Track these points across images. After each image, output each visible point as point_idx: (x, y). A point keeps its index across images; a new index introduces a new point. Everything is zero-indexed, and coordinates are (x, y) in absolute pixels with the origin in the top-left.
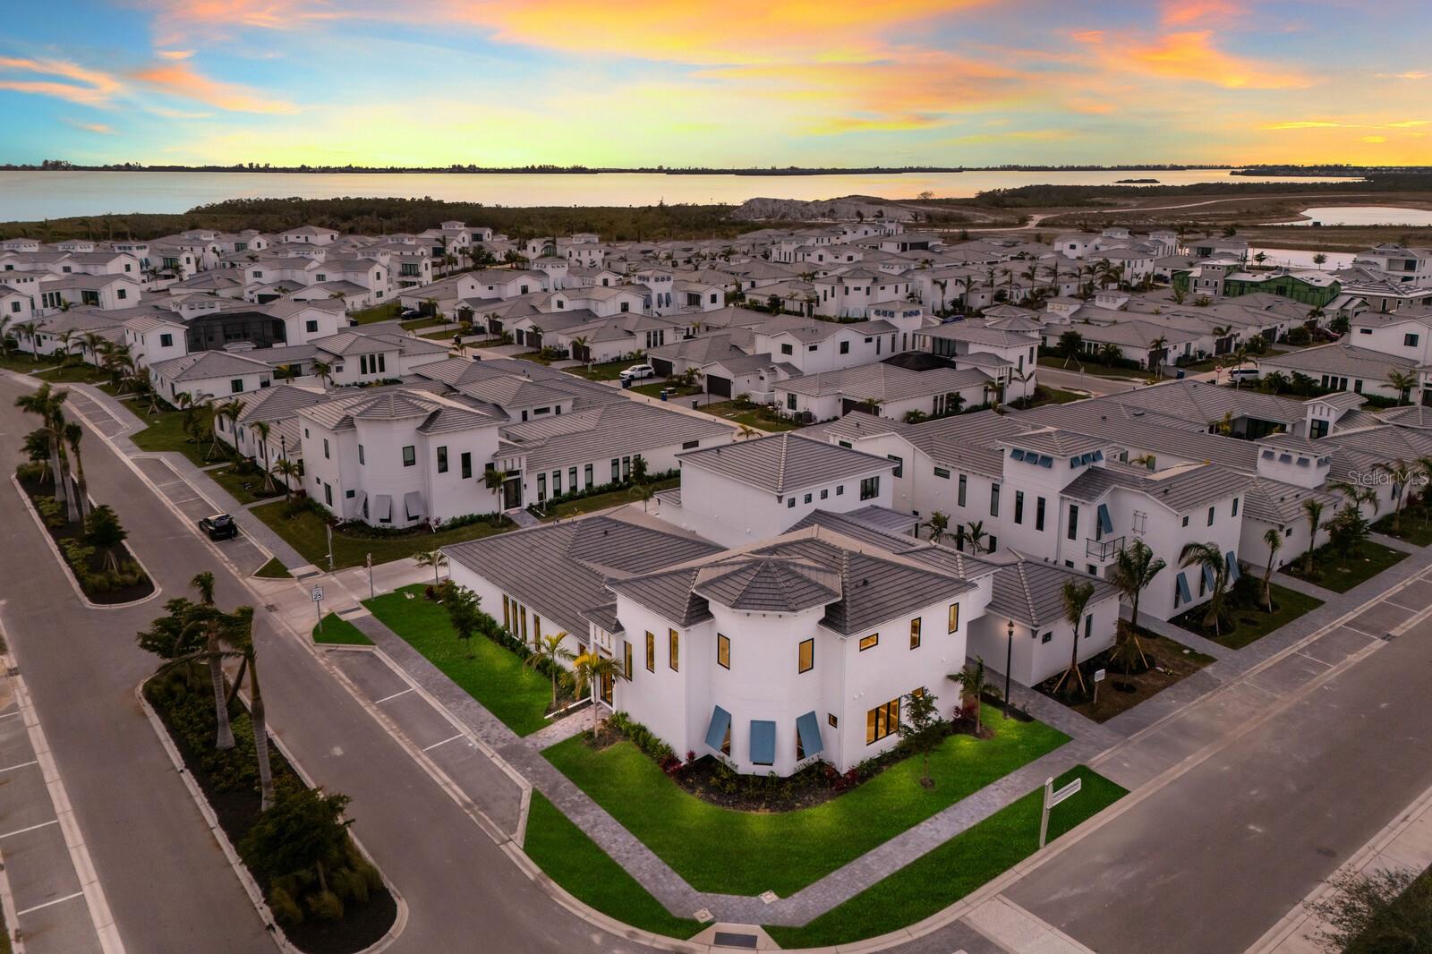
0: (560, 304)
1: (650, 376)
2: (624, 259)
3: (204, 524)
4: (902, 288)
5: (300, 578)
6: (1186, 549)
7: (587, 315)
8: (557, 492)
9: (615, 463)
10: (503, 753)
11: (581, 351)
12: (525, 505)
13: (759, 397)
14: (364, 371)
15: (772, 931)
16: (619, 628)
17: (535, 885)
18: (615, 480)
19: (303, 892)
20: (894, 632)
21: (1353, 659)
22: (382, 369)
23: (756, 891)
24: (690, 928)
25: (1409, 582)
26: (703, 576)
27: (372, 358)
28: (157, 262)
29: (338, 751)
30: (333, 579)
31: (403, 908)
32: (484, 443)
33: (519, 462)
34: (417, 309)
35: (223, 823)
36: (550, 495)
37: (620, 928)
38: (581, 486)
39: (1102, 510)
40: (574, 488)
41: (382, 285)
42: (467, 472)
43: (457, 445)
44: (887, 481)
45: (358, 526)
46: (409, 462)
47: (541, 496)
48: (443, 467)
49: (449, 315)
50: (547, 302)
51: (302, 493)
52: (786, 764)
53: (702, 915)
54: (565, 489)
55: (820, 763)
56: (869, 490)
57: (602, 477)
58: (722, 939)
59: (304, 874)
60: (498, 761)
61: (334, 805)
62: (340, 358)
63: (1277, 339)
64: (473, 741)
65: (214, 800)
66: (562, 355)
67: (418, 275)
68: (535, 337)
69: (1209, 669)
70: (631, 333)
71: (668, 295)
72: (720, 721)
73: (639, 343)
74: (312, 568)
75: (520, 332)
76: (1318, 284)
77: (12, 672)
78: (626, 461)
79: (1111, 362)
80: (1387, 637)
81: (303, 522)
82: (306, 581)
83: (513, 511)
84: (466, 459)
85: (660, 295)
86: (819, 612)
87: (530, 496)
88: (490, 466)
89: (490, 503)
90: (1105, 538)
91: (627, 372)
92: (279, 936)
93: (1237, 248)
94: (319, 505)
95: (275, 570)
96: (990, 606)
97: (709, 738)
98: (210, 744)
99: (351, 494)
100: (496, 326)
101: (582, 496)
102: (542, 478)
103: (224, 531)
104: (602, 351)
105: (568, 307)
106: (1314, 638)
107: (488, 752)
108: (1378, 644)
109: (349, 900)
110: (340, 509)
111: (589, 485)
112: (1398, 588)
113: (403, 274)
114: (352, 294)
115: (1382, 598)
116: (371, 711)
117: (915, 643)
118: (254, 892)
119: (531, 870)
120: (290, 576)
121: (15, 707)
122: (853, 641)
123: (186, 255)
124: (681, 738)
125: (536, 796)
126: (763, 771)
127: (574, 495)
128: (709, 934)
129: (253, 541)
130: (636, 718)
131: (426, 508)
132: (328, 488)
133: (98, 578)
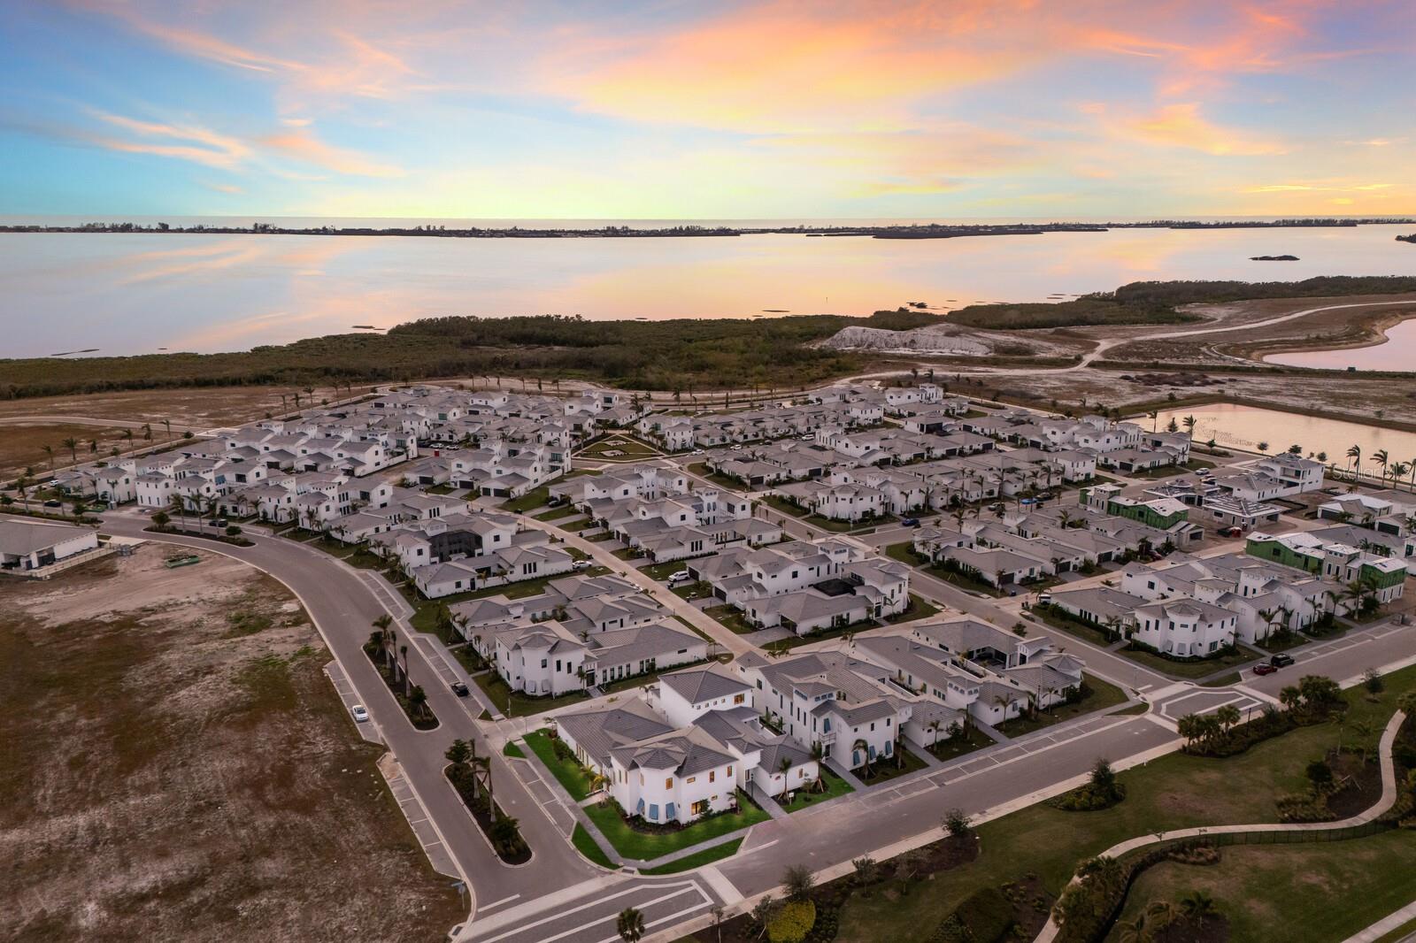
0: (644, 513)
1: (687, 579)
2: (707, 436)
3: (454, 688)
4: (876, 498)
5: (497, 721)
6: (858, 741)
7: (660, 522)
8: (612, 678)
9: (642, 663)
10: (569, 807)
11: (651, 555)
12: (596, 685)
13: (740, 604)
14: (525, 573)
15: (640, 870)
16: (611, 766)
17: (573, 852)
18: (642, 670)
19: (506, 846)
20: (702, 777)
21: (916, 794)
22: (535, 571)
23: (639, 859)
24: (616, 867)
25: (981, 758)
26: (639, 752)
27: (530, 565)
28: (393, 443)
29: (514, 802)
30: (511, 722)
31: (534, 854)
32: (577, 658)
33: (593, 666)
34: (559, 498)
35: (479, 824)
36: (609, 680)
37: (596, 865)
38: (624, 674)
39: (827, 722)
40: (620, 676)
41: (538, 475)
42: (570, 671)
43: (565, 658)
44: (748, 695)
45: (521, 693)
46: (544, 666)
47: (605, 679)
48: (559, 668)
49: (578, 506)
50: (637, 509)
51: (496, 672)
52: (662, 820)
53: (621, 864)
54: (616, 676)
55: (675, 820)
56: (739, 699)
57: (635, 669)
58: (625, 871)
59: (505, 841)
60: (567, 810)
61: (514, 822)
62: (512, 566)
63: (1113, 558)
64: (560, 802)
65: (476, 815)
66: (640, 556)
67: (561, 461)
68: (626, 538)
69: (848, 795)
70: (682, 544)
71: (714, 503)
72: (641, 803)
73: (685, 551)
74: (501, 716)
75: (618, 532)
76: (1162, 514)
77: (396, 760)
78: (648, 661)
79: (973, 581)
80: (942, 785)
81: (497, 688)
82: (499, 723)
83: (591, 688)
84: (569, 665)
85: (709, 504)
86: (675, 768)
87: (599, 680)
88: (580, 668)
89: (578, 684)
90: (829, 733)
91: (672, 577)
92: (499, 858)
93: (1179, 443)
94: (504, 680)
95: (486, 716)
96: (759, 764)
97: (638, 809)
98: (472, 796)
99: (518, 678)
100: (605, 524)
101: (625, 679)
102: (605, 672)
103: (463, 692)
104: (662, 556)
105: (649, 516)
106: (908, 783)
107: (565, 806)
108: (936, 787)
109: (518, 850)
110: (514, 684)
111: (628, 674)
112: (974, 760)
113: (551, 460)
114: (518, 484)
115: (959, 766)
116: (525, 787)
117: (712, 780)
118: (491, 846)
119: (573, 847)
120: (492, 720)
121: (401, 776)
122: (684, 780)
123: (411, 438)
124: (629, 808)
125: (578, 824)
126: (654, 821)
127: (621, 679)
128: (621, 869)
129: (475, 698)
130: (617, 799)
131: (551, 687)
132: (508, 674)
133: (418, 718)
